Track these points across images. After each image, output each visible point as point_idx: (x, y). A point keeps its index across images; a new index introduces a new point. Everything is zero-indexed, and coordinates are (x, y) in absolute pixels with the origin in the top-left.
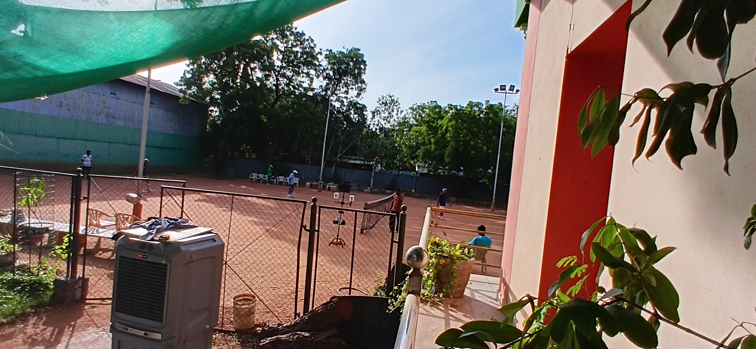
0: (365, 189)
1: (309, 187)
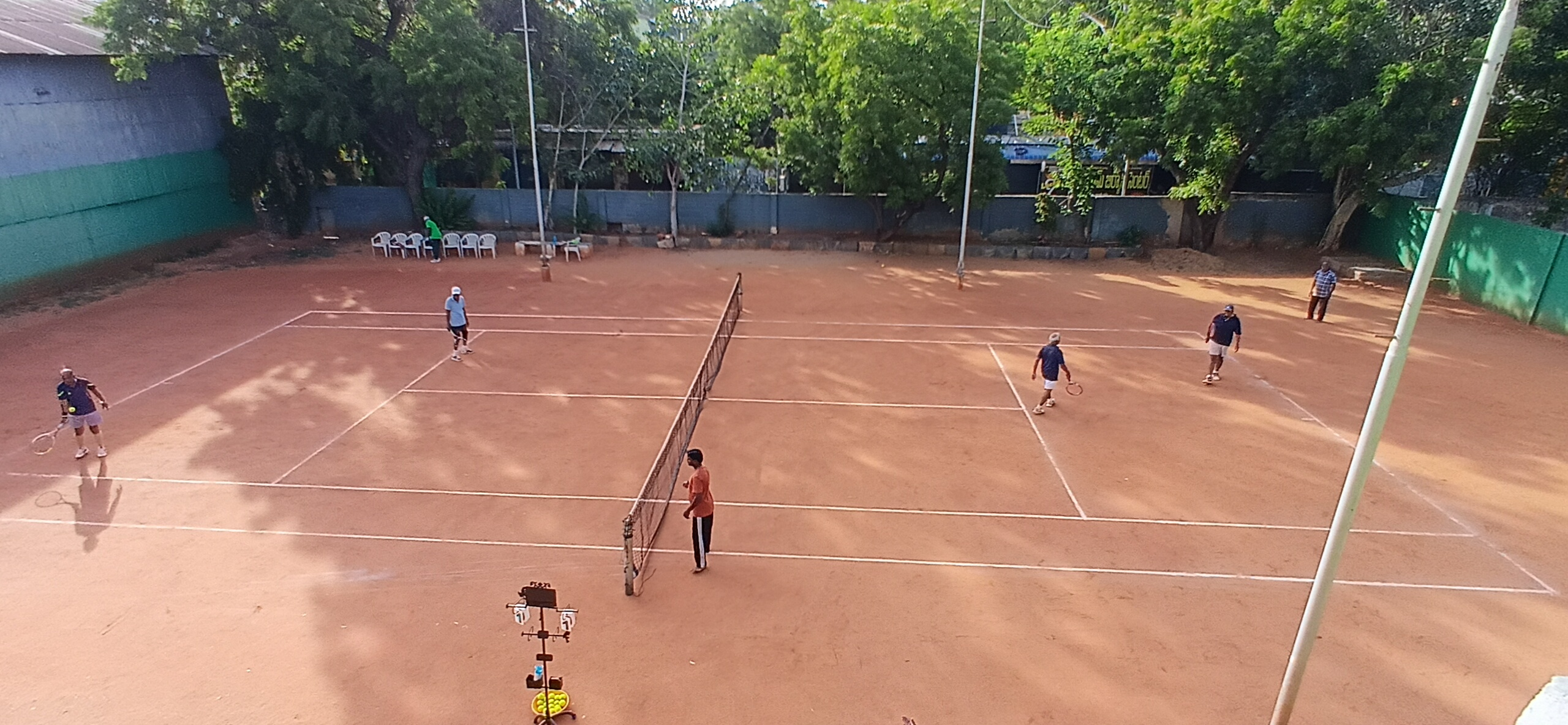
0: (660, 240)
1: (523, 253)
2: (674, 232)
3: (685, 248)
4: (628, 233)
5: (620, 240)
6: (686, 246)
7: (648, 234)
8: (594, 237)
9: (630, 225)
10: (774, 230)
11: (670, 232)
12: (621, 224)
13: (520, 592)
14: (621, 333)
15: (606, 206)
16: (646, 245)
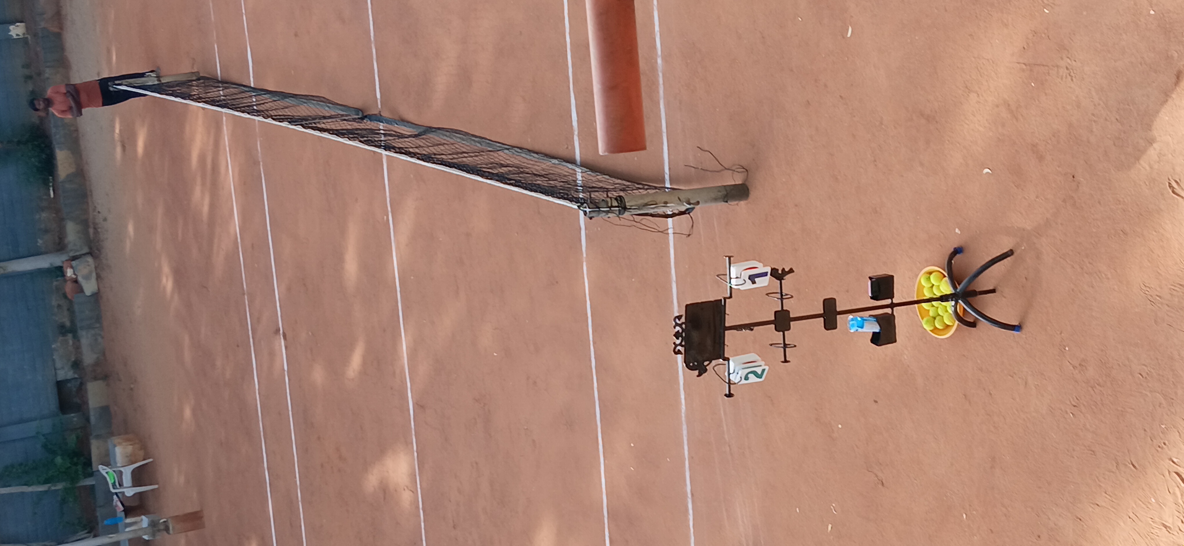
0: (80, 291)
2: (56, 260)
3: (91, 231)
4: (76, 365)
5: (96, 379)
6: (85, 232)
7: (72, 322)
8: (98, 437)
9: (59, 365)
10: (17, 31)
11: (59, 271)
12: (60, 385)
13: (696, 372)
14: (281, 331)
15: (22, 421)
16: (98, 319)
